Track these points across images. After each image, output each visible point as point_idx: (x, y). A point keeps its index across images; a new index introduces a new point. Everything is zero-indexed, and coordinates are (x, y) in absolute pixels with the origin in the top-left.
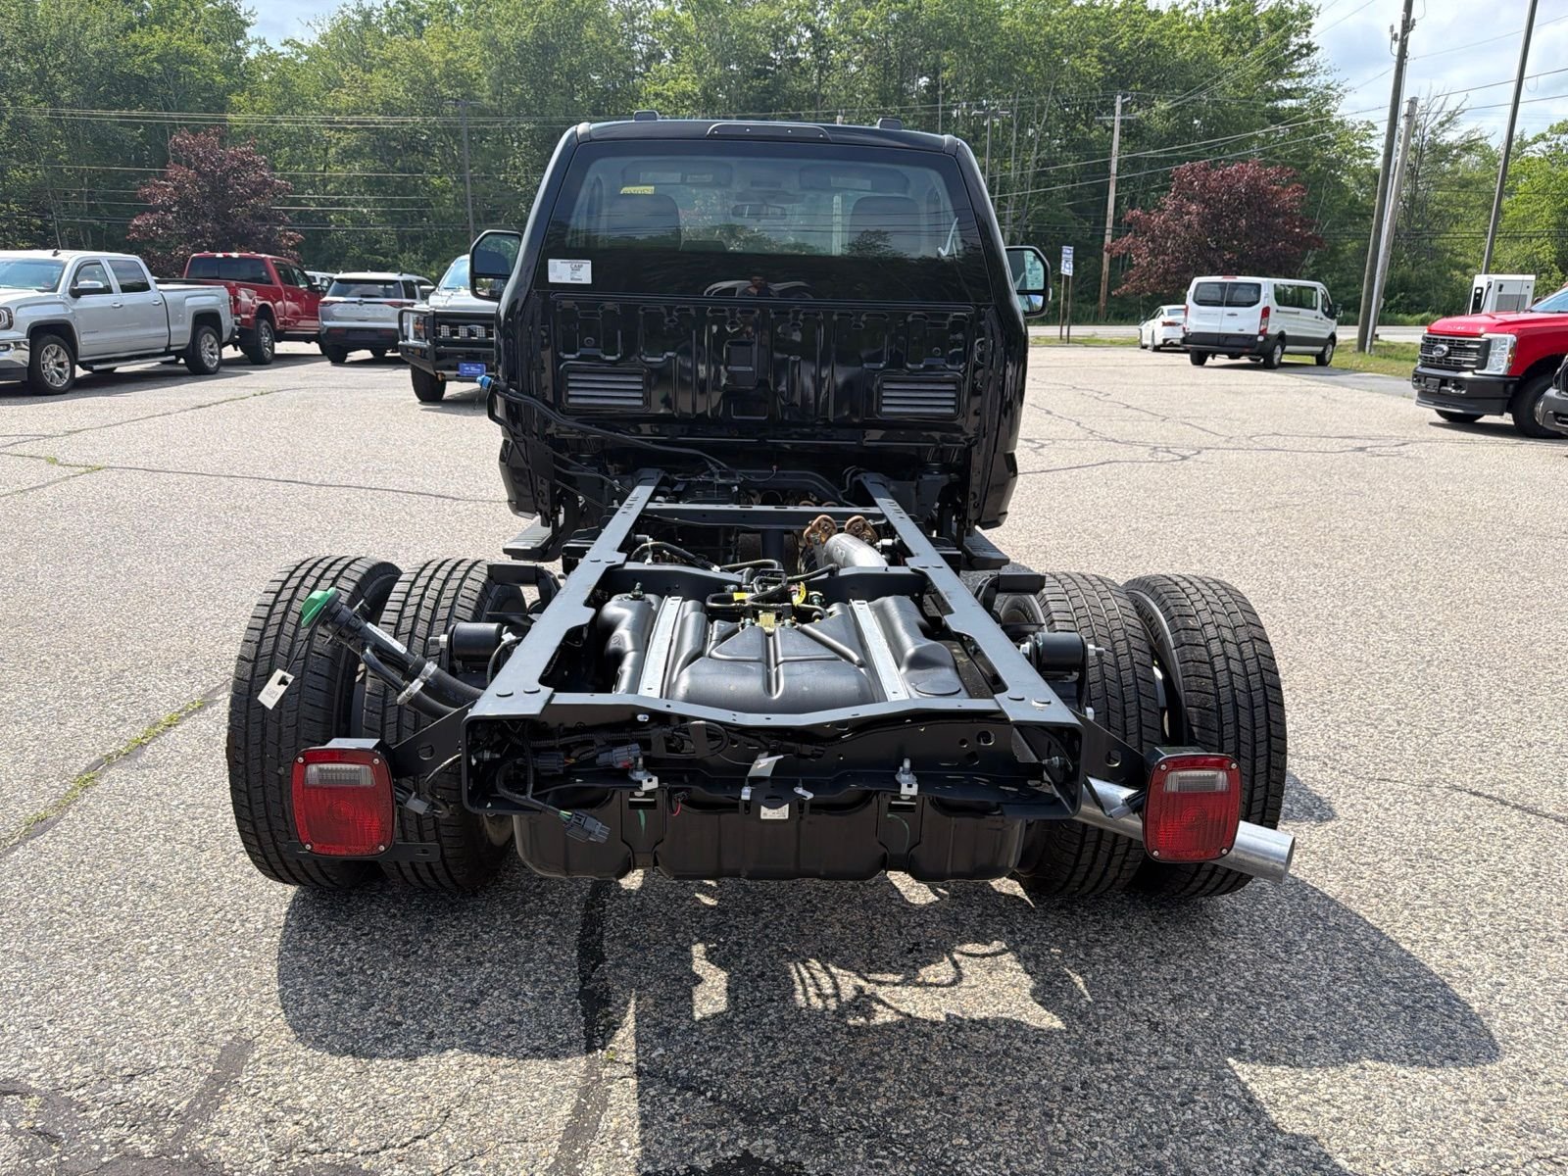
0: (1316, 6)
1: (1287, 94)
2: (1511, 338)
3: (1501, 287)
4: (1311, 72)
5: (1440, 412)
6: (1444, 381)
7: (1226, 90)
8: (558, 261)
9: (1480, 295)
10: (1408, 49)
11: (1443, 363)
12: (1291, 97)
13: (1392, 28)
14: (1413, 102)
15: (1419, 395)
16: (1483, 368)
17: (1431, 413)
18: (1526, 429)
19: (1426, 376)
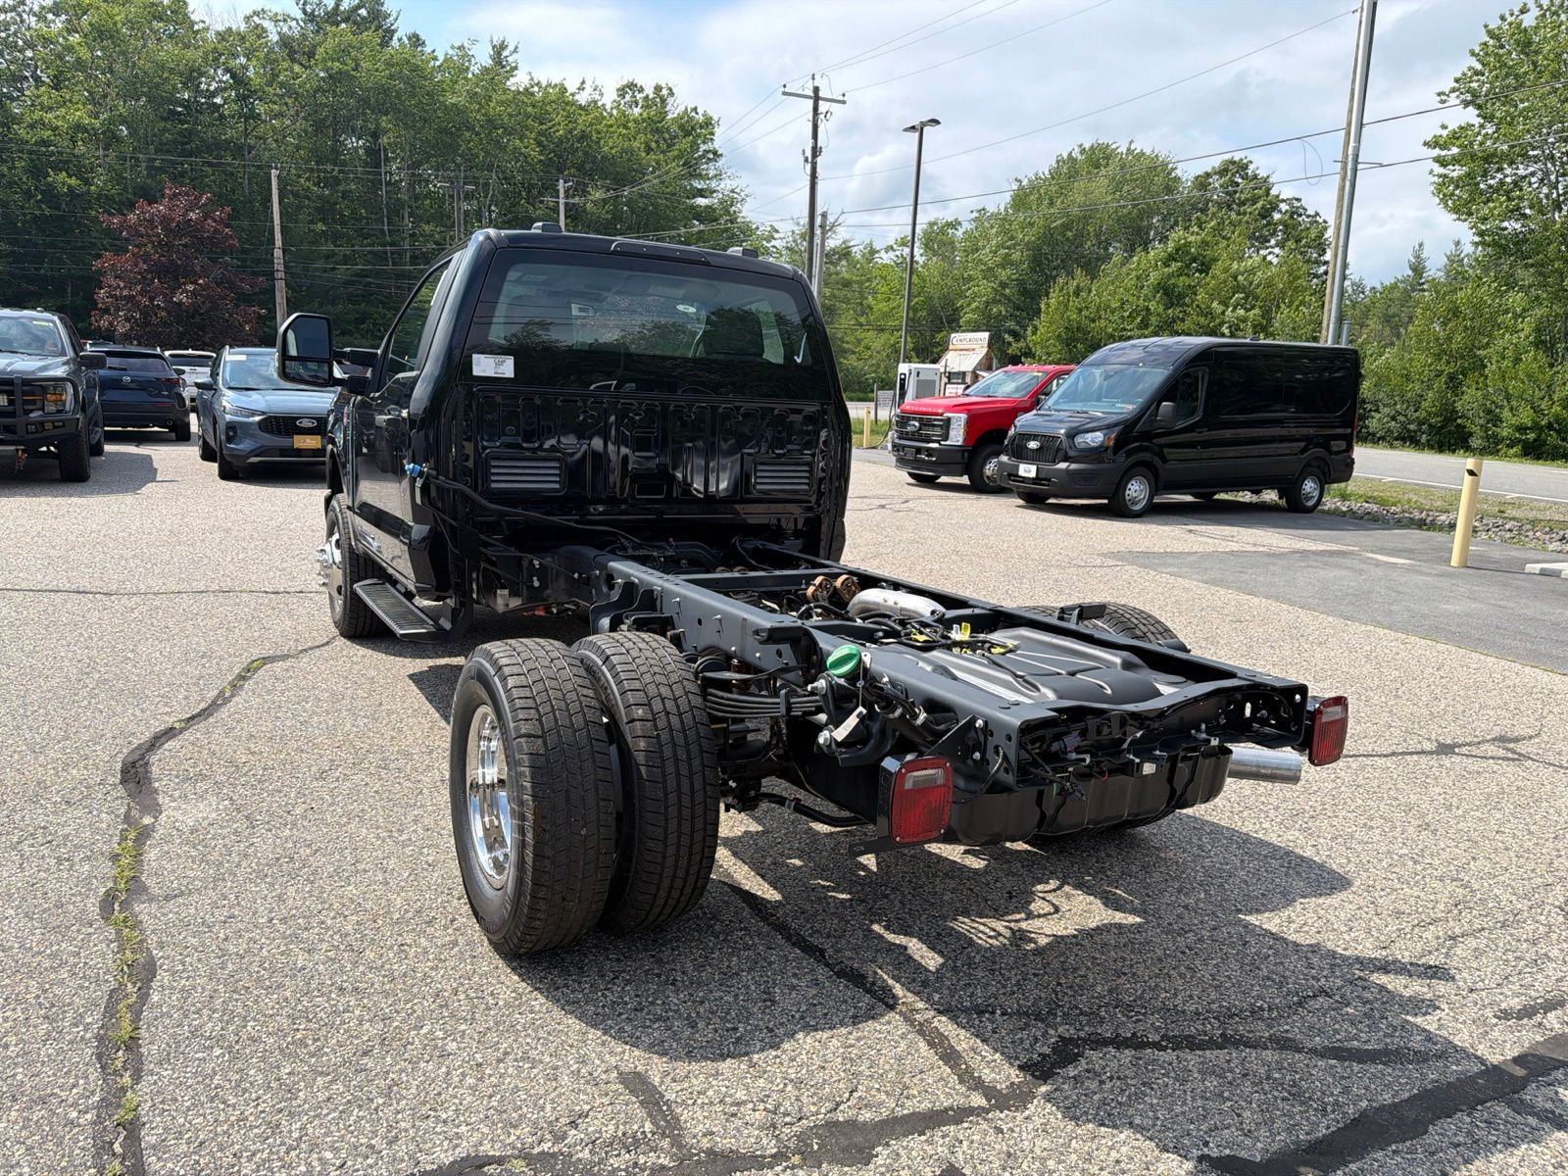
0: (716, 118)
1: (701, 193)
2: (964, 416)
3: (918, 373)
4: (718, 176)
5: (910, 474)
6: (919, 450)
7: (651, 183)
8: (482, 356)
9: (904, 380)
10: (818, 170)
11: (916, 436)
12: (703, 196)
13: (804, 151)
14: (824, 216)
15: (897, 461)
16: (946, 440)
17: (903, 476)
18: (980, 487)
19: (904, 446)
